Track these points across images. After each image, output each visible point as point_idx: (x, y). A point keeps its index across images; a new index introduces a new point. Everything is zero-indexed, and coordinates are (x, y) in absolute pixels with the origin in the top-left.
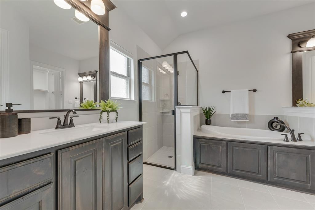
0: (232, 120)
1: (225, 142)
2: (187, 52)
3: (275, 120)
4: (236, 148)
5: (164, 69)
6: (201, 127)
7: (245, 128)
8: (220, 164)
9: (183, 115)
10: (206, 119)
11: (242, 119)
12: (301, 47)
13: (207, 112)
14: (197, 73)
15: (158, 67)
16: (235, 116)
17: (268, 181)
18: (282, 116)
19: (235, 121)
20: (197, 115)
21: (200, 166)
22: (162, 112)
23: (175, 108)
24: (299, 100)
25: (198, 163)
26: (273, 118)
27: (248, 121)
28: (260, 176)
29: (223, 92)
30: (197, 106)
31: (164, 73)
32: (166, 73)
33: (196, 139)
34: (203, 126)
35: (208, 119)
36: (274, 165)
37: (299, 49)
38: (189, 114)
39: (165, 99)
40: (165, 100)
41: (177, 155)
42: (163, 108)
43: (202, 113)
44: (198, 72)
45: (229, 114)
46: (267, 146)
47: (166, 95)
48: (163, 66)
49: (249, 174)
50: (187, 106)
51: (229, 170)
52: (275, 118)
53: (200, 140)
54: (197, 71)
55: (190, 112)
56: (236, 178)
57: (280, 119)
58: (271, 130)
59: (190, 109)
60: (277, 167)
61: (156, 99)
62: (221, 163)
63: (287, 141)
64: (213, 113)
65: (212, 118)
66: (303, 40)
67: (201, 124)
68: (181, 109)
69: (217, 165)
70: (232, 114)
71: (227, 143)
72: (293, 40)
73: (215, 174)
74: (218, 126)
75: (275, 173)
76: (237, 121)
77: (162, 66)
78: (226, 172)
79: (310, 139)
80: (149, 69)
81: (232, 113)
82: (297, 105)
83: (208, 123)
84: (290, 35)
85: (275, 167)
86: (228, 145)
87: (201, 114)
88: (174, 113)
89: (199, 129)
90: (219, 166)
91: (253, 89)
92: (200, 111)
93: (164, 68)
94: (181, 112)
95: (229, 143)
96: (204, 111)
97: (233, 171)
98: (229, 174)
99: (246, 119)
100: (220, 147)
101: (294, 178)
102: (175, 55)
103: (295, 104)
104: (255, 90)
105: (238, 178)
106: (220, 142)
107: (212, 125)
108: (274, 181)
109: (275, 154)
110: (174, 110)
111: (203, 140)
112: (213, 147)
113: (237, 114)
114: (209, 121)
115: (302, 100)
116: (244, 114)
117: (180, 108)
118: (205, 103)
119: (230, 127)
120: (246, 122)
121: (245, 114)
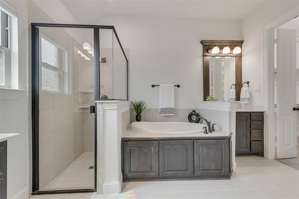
0: (161, 115)
1: (157, 142)
2: (112, 28)
3: (193, 113)
4: (167, 147)
5: (85, 52)
6: (131, 124)
7: (171, 121)
8: (151, 169)
9: (108, 113)
10: (137, 114)
11: (169, 113)
12: (208, 53)
13: (138, 107)
14: (126, 63)
15: (75, 48)
16: (163, 111)
17: (195, 175)
18: (197, 109)
19: (163, 116)
20: (127, 111)
21: (130, 175)
22: (83, 109)
23: (96, 103)
24: (208, 96)
25: (127, 172)
26: (192, 111)
27: (174, 114)
28: (188, 172)
29: (153, 86)
30: (127, 100)
31: (88, 59)
32: (90, 60)
33: (125, 142)
34: (133, 124)
35: (138, 115)
36: (199, 158)
37: (207, 54)
38: (116, 111)
39: (89, 91)
40: (88, 93)
41: (98, 170)
42: (83, 103)
43: (132, 108)
44: (128, 63)
45: (158, 108)
46: (193, 140)
47: (90, 87)
48: (84, 48)
49: (179, 172)
50: (113, 100)
51: (160, 173)
52: (193, 111)
53: (129, 142)
54: (127, 61)
55: (116, 108)
56: (168, 181)
57: (196, 112)
58: (191, 122)
59: (116, 105)
60: (201, 160)
61: (71, 91)
62: (152, 167)
63: (207, 133)
64: (143, 108)
65: (142, 114)
66: (210, 47)
67: (131, 121)
68: (104, 105)
69: (148, 170)
70: (161, 109)
71: (159, 142)
72: (204, 46)
73: (146, 181)
74: (148, 121)
75: (200, 166)
76: (165, 116)
77: (82, 47)
78: (158, 176)
79: (219, 129)
80: (58, 45)
81: (160, 107)
82: (207, 99)
83: (139, 119)
84: (203, 41)
85: (199, 161)
86: (160, 144)
87: (131, 110)
88: (93, 109)
89: (129, 128)
90: (151, 170)
91: (177, 85)
92: (130, 106)
93: (87, 51)
94: (104, 108)
95: (161, 142)
96: (134, 106)
97: (165, 173)
98: (161, 177)
99: (172, 113)
100: (151, 148)
101: (213, 168)
102: (97, 29)
103: (205, 99)
104: (178, 86)
105: (169, 180)
106: (152, 142)
107: (142, 121)
108: (199, 174)
109: (200, 147)
110: (94, 105)
111: (133, 142)
112: (144, 150)
113: (165, 108)
114: (139, 117)
115: (209, 96)
116: (170, 108)
117: (102, 103)
118: (135, 98)
119: (159, 122)
120: (171, 115)
121: (172, 109)
